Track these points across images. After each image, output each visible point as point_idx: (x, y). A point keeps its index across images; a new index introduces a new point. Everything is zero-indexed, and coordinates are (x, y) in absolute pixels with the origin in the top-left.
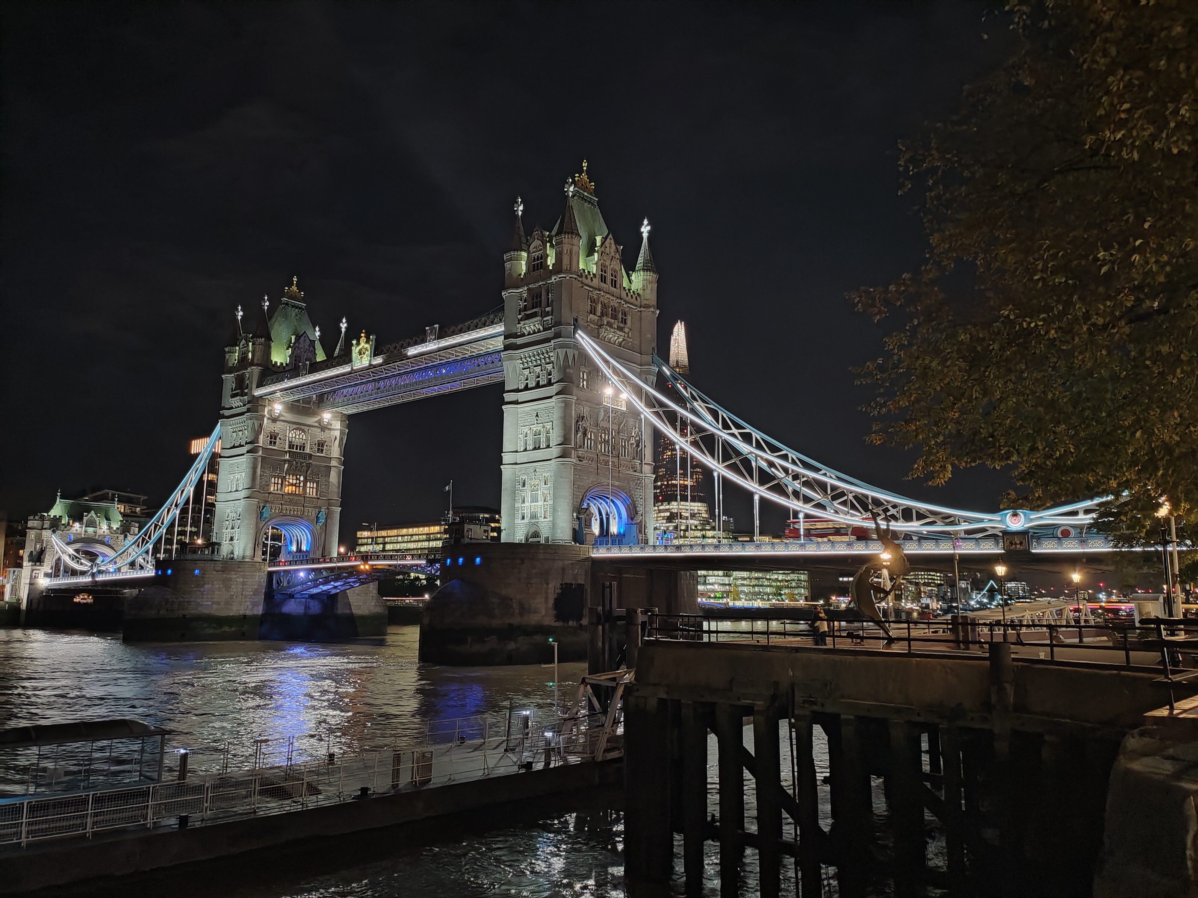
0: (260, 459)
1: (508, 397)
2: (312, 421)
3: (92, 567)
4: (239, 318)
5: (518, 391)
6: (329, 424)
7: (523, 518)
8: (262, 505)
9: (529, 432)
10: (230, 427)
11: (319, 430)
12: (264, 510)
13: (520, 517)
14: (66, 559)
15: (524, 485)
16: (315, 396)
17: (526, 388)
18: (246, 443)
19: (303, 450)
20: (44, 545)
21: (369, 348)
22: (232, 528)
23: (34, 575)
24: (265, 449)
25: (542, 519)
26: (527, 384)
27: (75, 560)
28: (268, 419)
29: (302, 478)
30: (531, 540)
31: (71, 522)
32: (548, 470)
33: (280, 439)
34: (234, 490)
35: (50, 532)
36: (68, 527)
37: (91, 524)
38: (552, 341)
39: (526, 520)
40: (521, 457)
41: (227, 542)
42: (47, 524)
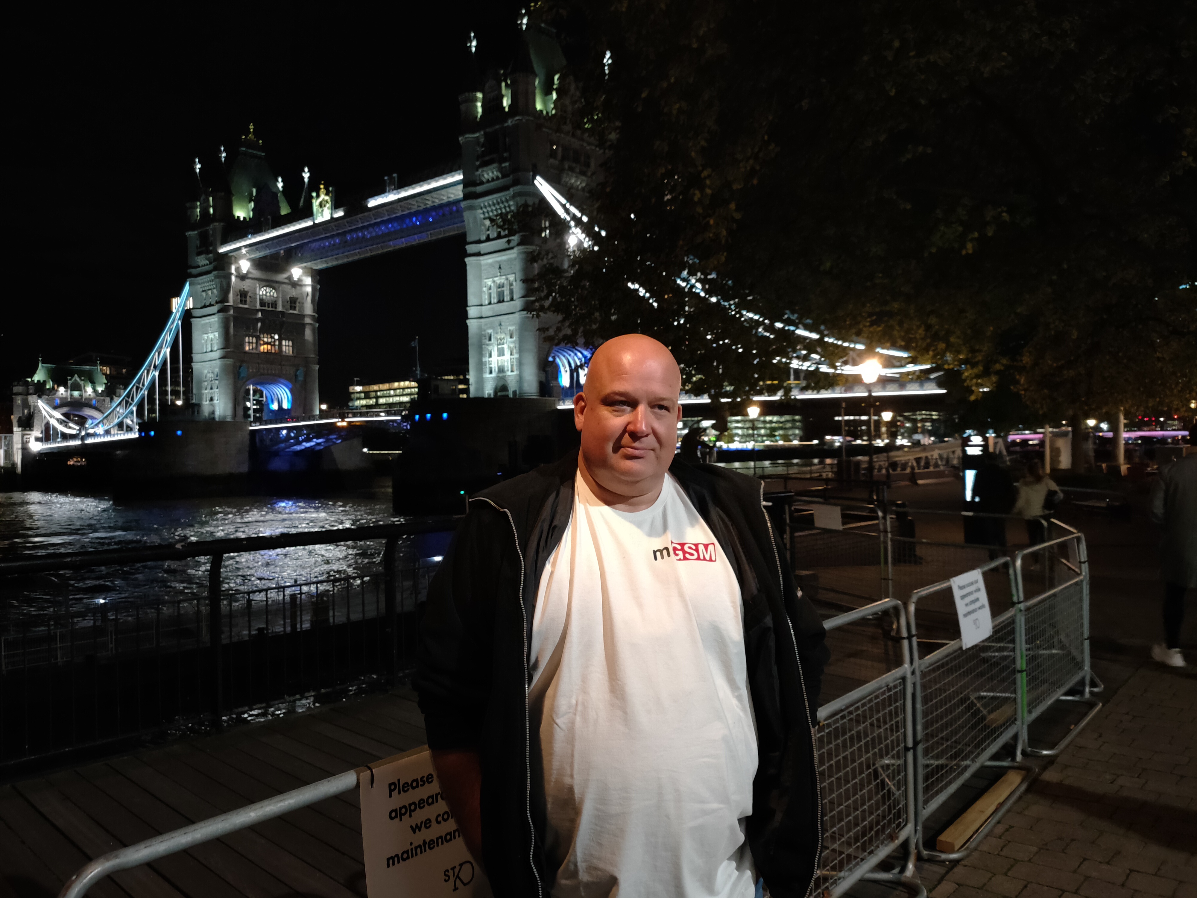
0: (232, 318)
1: (470, 248)
2: (282, 277)
3: (80, 430)
4: (198, 171)
5: (479, 242)
6: (300, 280)
7: (491, 372)
8: (238, 364)
9: (492, 285)
10: (199, 286)
11: (289, 287)
12: (241, 370)
13: (488, 371)
14: (53, 422)
15: (490, 339)
16: (282, 252)
17: (488, 239)
18: (217, 303)
19: (276, 308)
20: (32, 410)
21: (329, 200)
22: (211, 389)
23: (25, 440)
24: (236, 309)
25: (509, 373)
26: (488, 235)
27: (64, 424)
28: (236, 277)
29: (276, 337)
30: (499, 394)
31: (56, 386)
32: (512, 323)
33: (250, 297)
34: (209, 350)
35: (35, 397)
36: (53, 392)
37: (76, 387)
38: (511, 189)
39: (494, 375)
40: (486, 311)
41: (208, 402)
42: (31, 389)
